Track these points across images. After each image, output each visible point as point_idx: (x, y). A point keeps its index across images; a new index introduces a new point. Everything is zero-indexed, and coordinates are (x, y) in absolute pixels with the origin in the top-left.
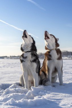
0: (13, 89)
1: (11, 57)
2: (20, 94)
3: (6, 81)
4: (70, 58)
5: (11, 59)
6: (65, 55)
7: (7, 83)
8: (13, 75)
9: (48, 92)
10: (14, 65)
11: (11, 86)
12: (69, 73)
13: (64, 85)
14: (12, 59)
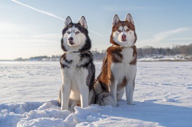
0: (43, 111)
1: (53, 57)
2: (52, 119)
3: (35, 98)
4: (158, 59)
5: (53, 60)
6: (148, 54)
7: (36, 101)
8: (50, 87)
9: (103, 116)
10: (55, 71)
11: (41, 107)
12: (150, 84)
13: (133, 105)
14: (56, 60)
